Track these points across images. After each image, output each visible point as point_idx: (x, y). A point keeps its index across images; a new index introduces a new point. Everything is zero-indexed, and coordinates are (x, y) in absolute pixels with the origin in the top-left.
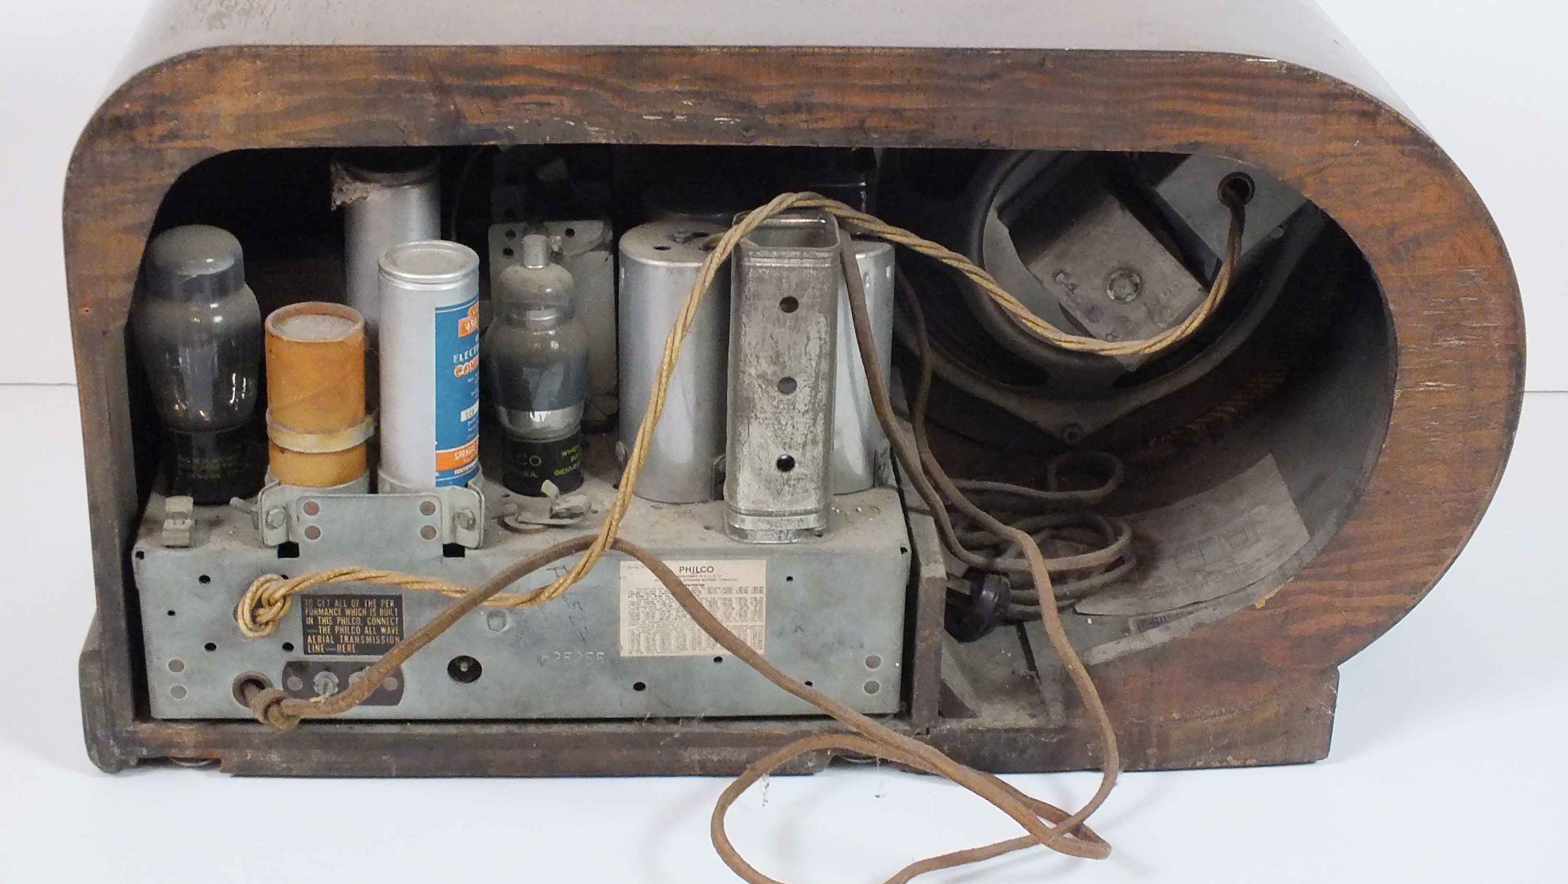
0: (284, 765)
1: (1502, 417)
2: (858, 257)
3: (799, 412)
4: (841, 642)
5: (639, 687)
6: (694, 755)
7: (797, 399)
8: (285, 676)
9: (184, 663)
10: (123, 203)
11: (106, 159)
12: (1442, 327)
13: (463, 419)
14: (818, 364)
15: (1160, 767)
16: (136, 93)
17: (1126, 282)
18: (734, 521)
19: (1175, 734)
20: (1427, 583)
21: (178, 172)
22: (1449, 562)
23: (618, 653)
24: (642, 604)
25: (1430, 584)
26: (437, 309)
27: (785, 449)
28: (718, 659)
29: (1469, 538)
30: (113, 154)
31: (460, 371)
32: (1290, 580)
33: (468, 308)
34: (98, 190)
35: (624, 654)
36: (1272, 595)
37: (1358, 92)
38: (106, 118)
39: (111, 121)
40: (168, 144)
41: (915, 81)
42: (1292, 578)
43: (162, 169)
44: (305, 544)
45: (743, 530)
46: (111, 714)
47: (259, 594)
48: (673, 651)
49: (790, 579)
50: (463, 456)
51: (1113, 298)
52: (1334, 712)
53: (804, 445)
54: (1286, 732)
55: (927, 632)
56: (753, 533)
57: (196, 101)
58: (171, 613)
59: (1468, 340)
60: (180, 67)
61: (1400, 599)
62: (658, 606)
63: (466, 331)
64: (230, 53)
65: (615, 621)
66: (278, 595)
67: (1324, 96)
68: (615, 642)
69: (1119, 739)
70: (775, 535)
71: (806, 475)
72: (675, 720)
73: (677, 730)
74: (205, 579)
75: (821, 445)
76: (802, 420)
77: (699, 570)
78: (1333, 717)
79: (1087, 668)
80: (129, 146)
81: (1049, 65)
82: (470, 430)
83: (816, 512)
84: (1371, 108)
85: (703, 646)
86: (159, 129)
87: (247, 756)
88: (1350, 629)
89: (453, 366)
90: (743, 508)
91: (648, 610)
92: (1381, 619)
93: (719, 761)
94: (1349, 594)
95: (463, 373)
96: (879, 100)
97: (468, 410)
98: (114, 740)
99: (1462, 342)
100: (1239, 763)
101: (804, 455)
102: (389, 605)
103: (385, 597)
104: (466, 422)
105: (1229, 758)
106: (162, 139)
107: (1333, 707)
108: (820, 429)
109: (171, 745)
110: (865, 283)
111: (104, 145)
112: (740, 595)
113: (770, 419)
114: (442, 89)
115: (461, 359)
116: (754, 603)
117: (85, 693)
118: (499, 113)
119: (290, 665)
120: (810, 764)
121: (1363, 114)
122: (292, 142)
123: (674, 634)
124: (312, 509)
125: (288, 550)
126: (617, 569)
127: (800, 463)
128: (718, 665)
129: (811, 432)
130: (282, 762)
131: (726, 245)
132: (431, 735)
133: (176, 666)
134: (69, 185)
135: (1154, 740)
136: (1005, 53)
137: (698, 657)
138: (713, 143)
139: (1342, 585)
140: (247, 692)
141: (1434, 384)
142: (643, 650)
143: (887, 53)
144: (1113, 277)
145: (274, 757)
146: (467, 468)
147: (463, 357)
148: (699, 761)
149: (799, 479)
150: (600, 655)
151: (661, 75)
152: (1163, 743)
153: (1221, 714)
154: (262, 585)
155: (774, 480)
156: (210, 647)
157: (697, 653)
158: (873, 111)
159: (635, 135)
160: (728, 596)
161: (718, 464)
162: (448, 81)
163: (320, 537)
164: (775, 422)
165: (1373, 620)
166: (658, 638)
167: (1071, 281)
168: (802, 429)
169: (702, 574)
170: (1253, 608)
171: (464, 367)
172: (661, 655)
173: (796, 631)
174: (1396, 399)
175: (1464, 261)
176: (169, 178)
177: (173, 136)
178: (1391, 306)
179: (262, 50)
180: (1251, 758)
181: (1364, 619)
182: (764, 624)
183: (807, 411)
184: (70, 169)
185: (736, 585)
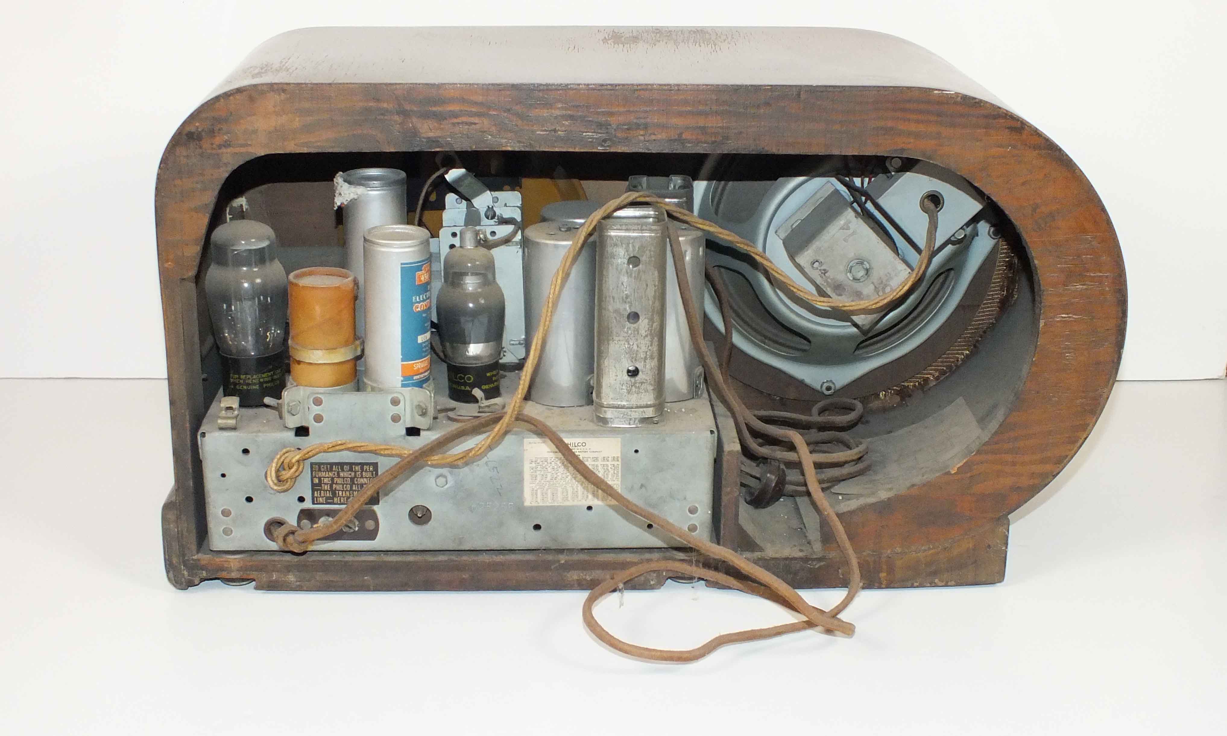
0: (298, 583)
1: (1113, 339)
2: (680, 239)
3: (642, 336)
4: (672, 496)
5: (537, 527)
6: (574, 576)
7: (640, 327)
8: (299, 519)
9: (231, 510)
10: (193, 190)
11: (183, 160)
12: (1070, 276)
13: (420, 341)
14: (653, 303)
15: (890, 585)
16: (204, 115)
17: (859, 267)
18: (600, 413)
19: (899, 563)
20: (1067, 456)
21: (230, 169)
22: (1081, 441)
23: (523, 503)
24: (539, 469)
25: (1069, 457)
26: (402, 264)
27: (632, 362)
28: (590, 508)
29: (1094, 426)
30: (187, 157)
31: (418, 308)
32: (973, 454)
33: (423, 265)
34: (178, 182)
35: (527, 503)
36: (961, 464)
37: (1010, 114)
38: (185, 132)
39: (187, 135)
40: (224, 150)
41: (714, 108)
42: (974, 453)
43: (219, 168)
44: (313, 426)
45: (606, 418)
46: (182, 547)
47: (282, 460)
48: (559, 501)
49: (636, 451)
50: (420, 367)
51: (851, 279)
52: (1007, 548)
53: (645, 359)
54: (976, 561)
55: (729, 489)
56: (612, 420)
57: (242, 121)
58: (223, 475)
59: (1088, 285)
60: (231, 98)
61: (1048, 467)
62: (549, 470)
63: (421, 281)
64: (265, 88)
65: (520, 480)
66: (294, 460)
67: (986, 117)
68: (521, 496)
69: (860, 566)
70: (626, 422)
71: (646, 380)
72: (561, 551)
73: (563, 558)
74: (246, 451)
75: (656, 360)
76: (643, 342)
77: (576, 445)
78: (1006, 552)
79: (838, 515)
80: (199, 151)
81: (803, 96)
82: (424, 349)
83: (653, 407)
84: (1019, 125)
85: (580, 498)
86: (218, 140)
87: (273, 577)
88: (1017, 489)
89: (412, 304)
90: (605, 403)
91: (542, 473)
92: (1036, 481)
93: (591, 580)
94: (1014, 464)
95: (419, 309)
96: (691, 121)
97: (423, 336)
98: (184, 566)
99: (1085, 287)
100: (943, 584)
101: (645, 366)
102: (369, 469)
103: (367, 464)
104: (421, 344)
105: (936, 581)
106: (220, 147)
107: (1006, 544)
108: (655, 348)
109: (222, 569)
110: (685, 257)
111: (181, 151)
112: (604, 463)
113: (622, 341)
114: (405, 114)
115: (418, 300)
116: (613, 468)
117: (166, 533)
118: (442, 129)
119: (303, 512)
120: (652, 583)
121: (1012, 129)
122: (305, 149)
123: (560, 489)
124: (318, 402)
125: (302, 431)
126: (522, 444)
127: (642, 372)
128: (589, 512)
129: (650, 350)
130: (297, 581)
131: (592, 221)
132: (397, 562)
133: (226, 513)
134: (160, 179)
135: (884, 567)
136: (773, 88)
137: (576, 506)
138: (582, 151)
139: (1009, 458)
140: (273, 531)
141: (1066, 316)
142: (539, 501)
143: (697, 89)
144: (851, 264)
145: (291, 578)
146: (422, 376)
147: (419, 299)
148: (578, 580)
149: (642, 383)
150: (511, 505)
151: (548, 105)
152: (891, 570)
153: (929, 549)
154: (284, 454)
155: (625, 383)
156: (249, 499)
157: (576, 503)
158: (687, 128)
159: (530, 144)
160: (596, 463)
161: (589, 380)
162: (408, 107)
163: (323, 422)
164: (626, 343)
165: (1031, 482)
166: (550, 495)
167: (822, 268)
168: (644, 348)
169: (579, 447)
170: (948, 473)
171: (420, 305)
172: (551, 504)
173: (641, 488)
174: (1041, 326)
175: (1084, 231)
176: (224, 174)
177: (227, 144)
178: (1036, 262)
179: (285, 87)
180: (951, 581)
181: (1025, 482)
182: (619, 482)
183: (646, 336)
184: (160, 167)
185: (600, 456)
